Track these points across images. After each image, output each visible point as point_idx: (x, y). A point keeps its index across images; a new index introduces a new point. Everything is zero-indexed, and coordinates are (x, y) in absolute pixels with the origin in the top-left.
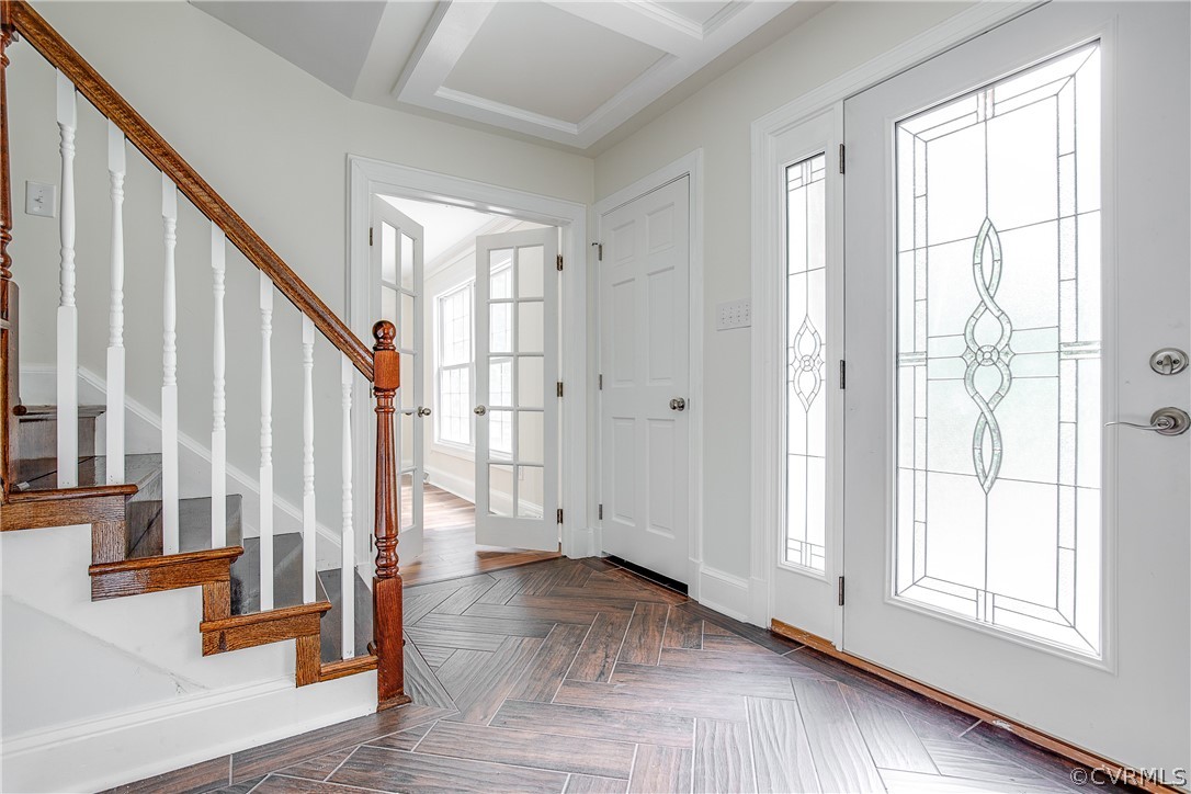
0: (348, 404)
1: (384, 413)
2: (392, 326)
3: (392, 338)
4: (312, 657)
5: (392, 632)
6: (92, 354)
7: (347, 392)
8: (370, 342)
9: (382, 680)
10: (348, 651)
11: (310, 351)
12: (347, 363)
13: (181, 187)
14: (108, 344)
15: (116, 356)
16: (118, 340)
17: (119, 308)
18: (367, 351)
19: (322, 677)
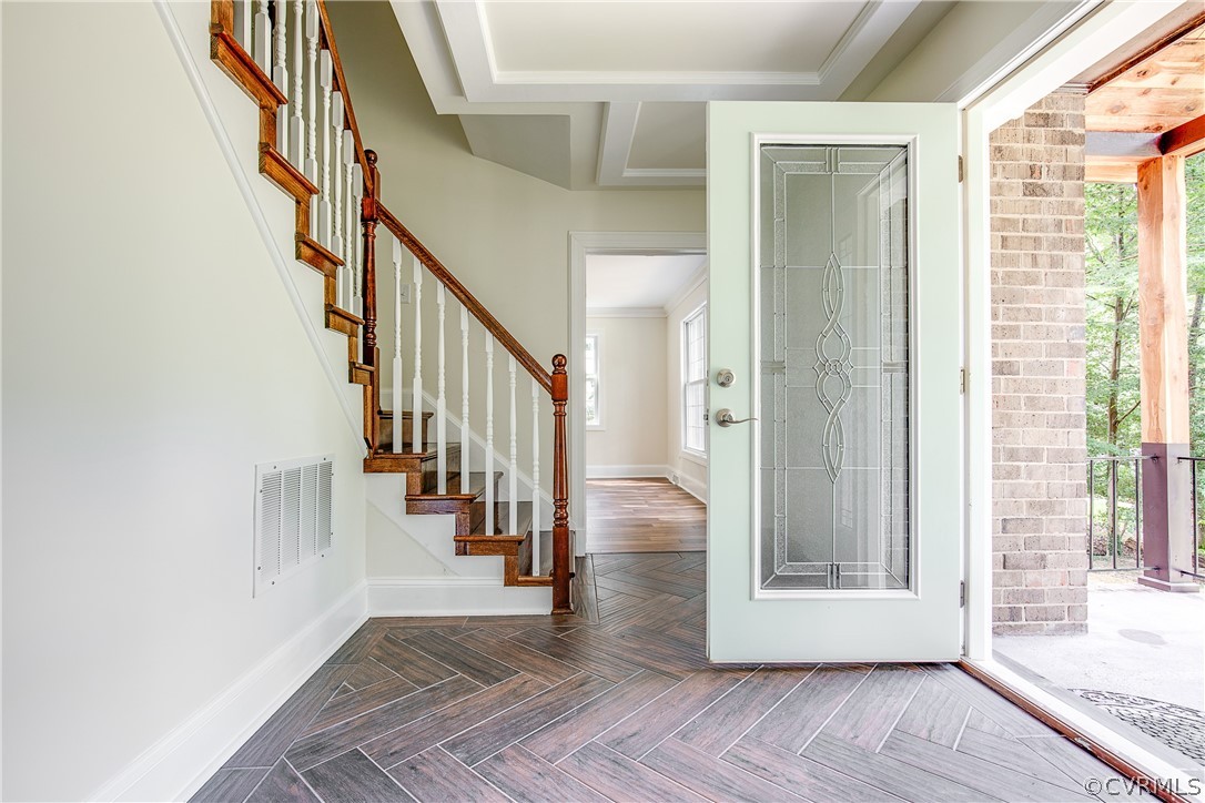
0: (536, 408)
1: (560, 416)
2: (564, 357)
3: (564, 366)
4: (513, 570)
5: (562, 563)
6: (407, 382)
7: (536, 401)
8: (550, 369)
9: (555, 595)
10: (536, 572)
11: (513, 375)
12: (535, 383)
13: (446, 285)
14: (414, 376)
15: (418, 381)
16: (418, 374)
17: (418, 356)
18: (547, 375)
19: (519, 583)
